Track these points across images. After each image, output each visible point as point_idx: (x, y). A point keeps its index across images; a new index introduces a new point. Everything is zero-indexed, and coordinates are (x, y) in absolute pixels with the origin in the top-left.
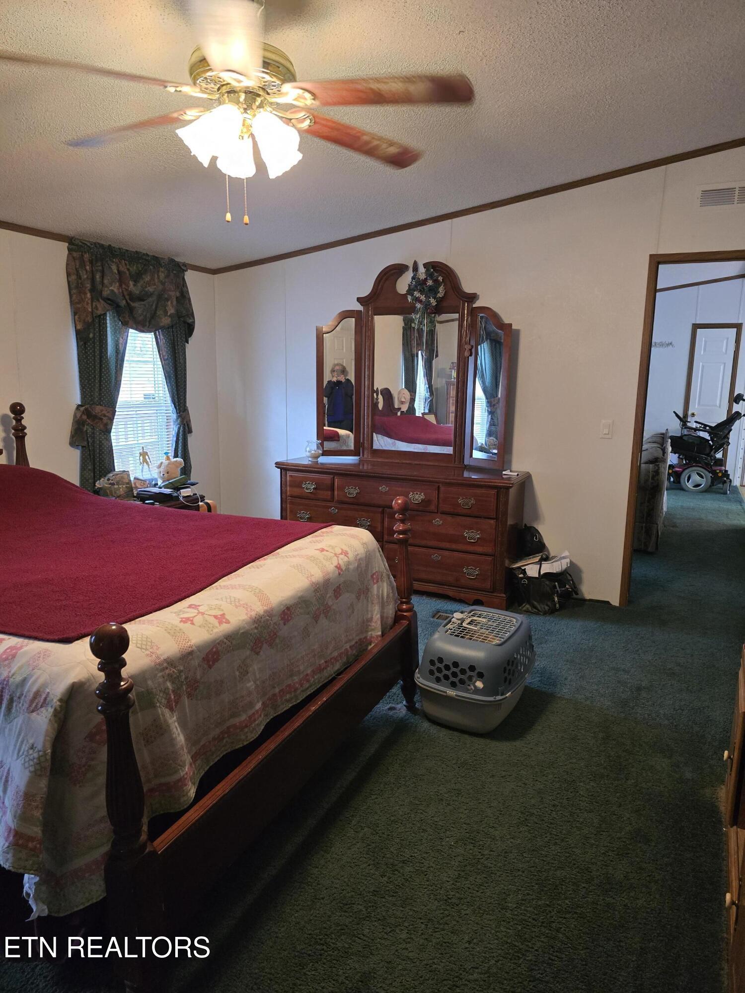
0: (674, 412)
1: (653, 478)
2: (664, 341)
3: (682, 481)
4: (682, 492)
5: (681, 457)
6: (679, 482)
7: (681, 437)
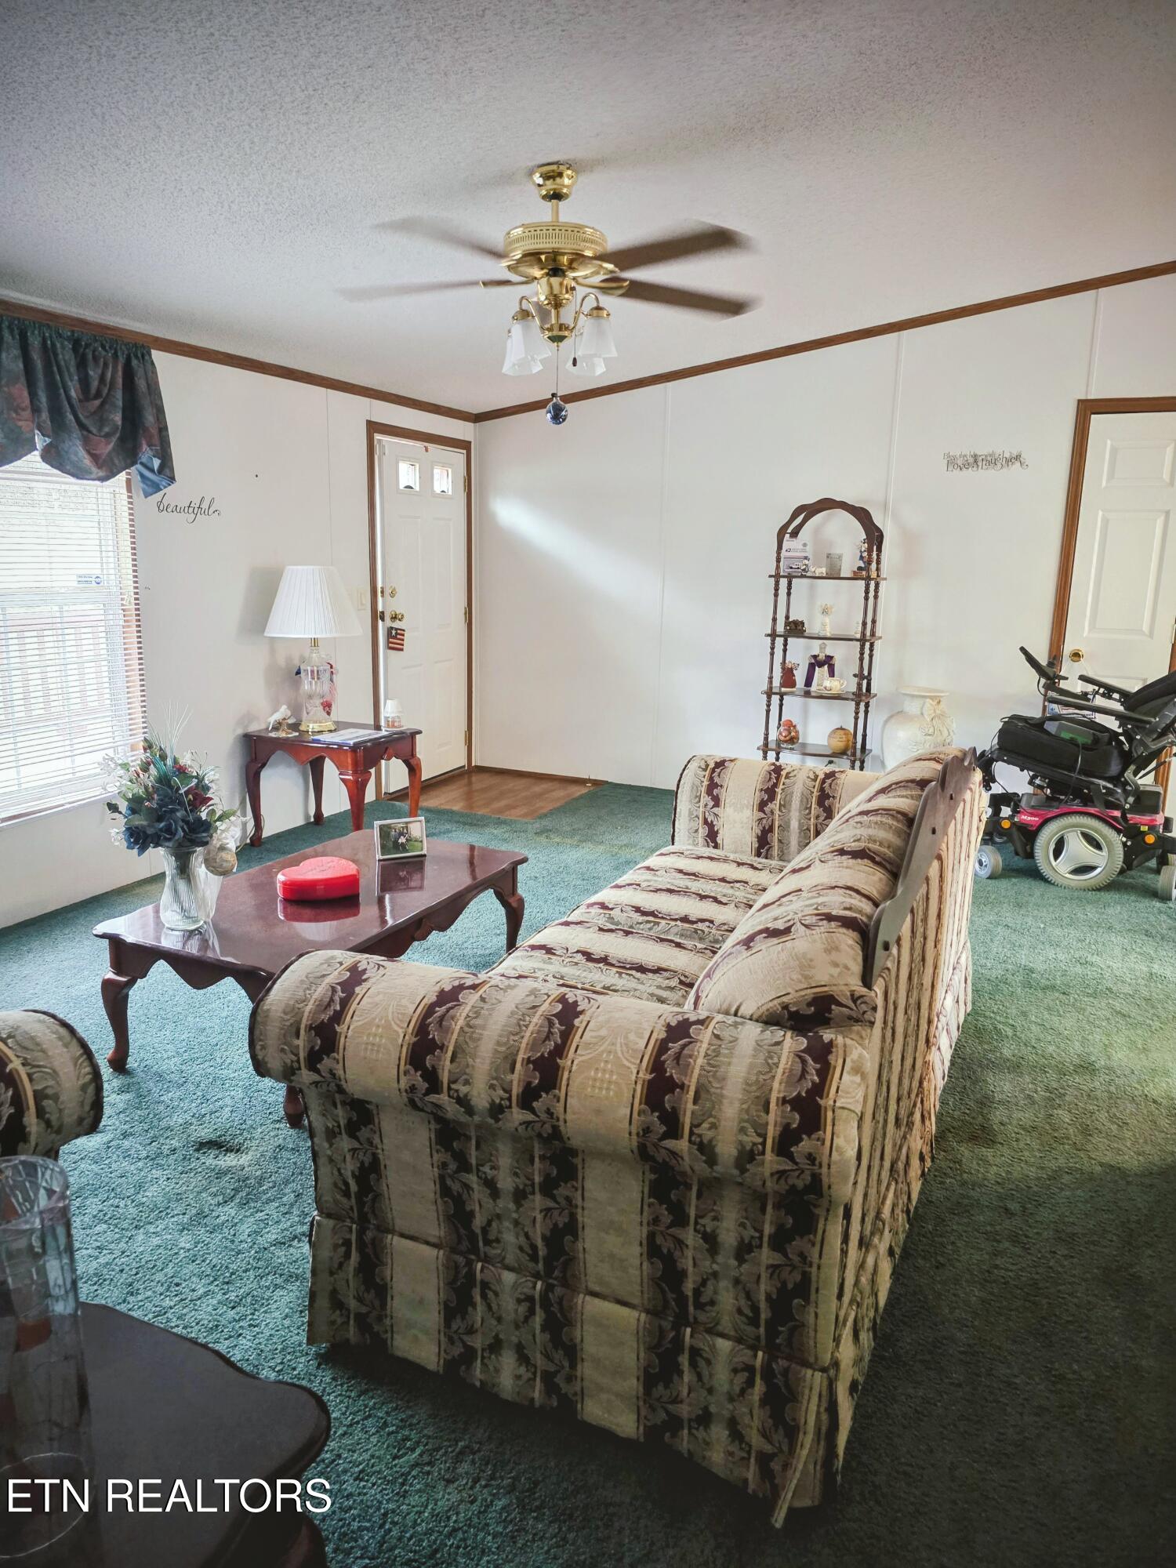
0: (1023, 649)
1: (787, 1140)
2: (998, 451)
3: (1039, 852)
4: (1038, 888)
5: (1038, 781)
6: (1030, 855)
7: (1038, 725)
